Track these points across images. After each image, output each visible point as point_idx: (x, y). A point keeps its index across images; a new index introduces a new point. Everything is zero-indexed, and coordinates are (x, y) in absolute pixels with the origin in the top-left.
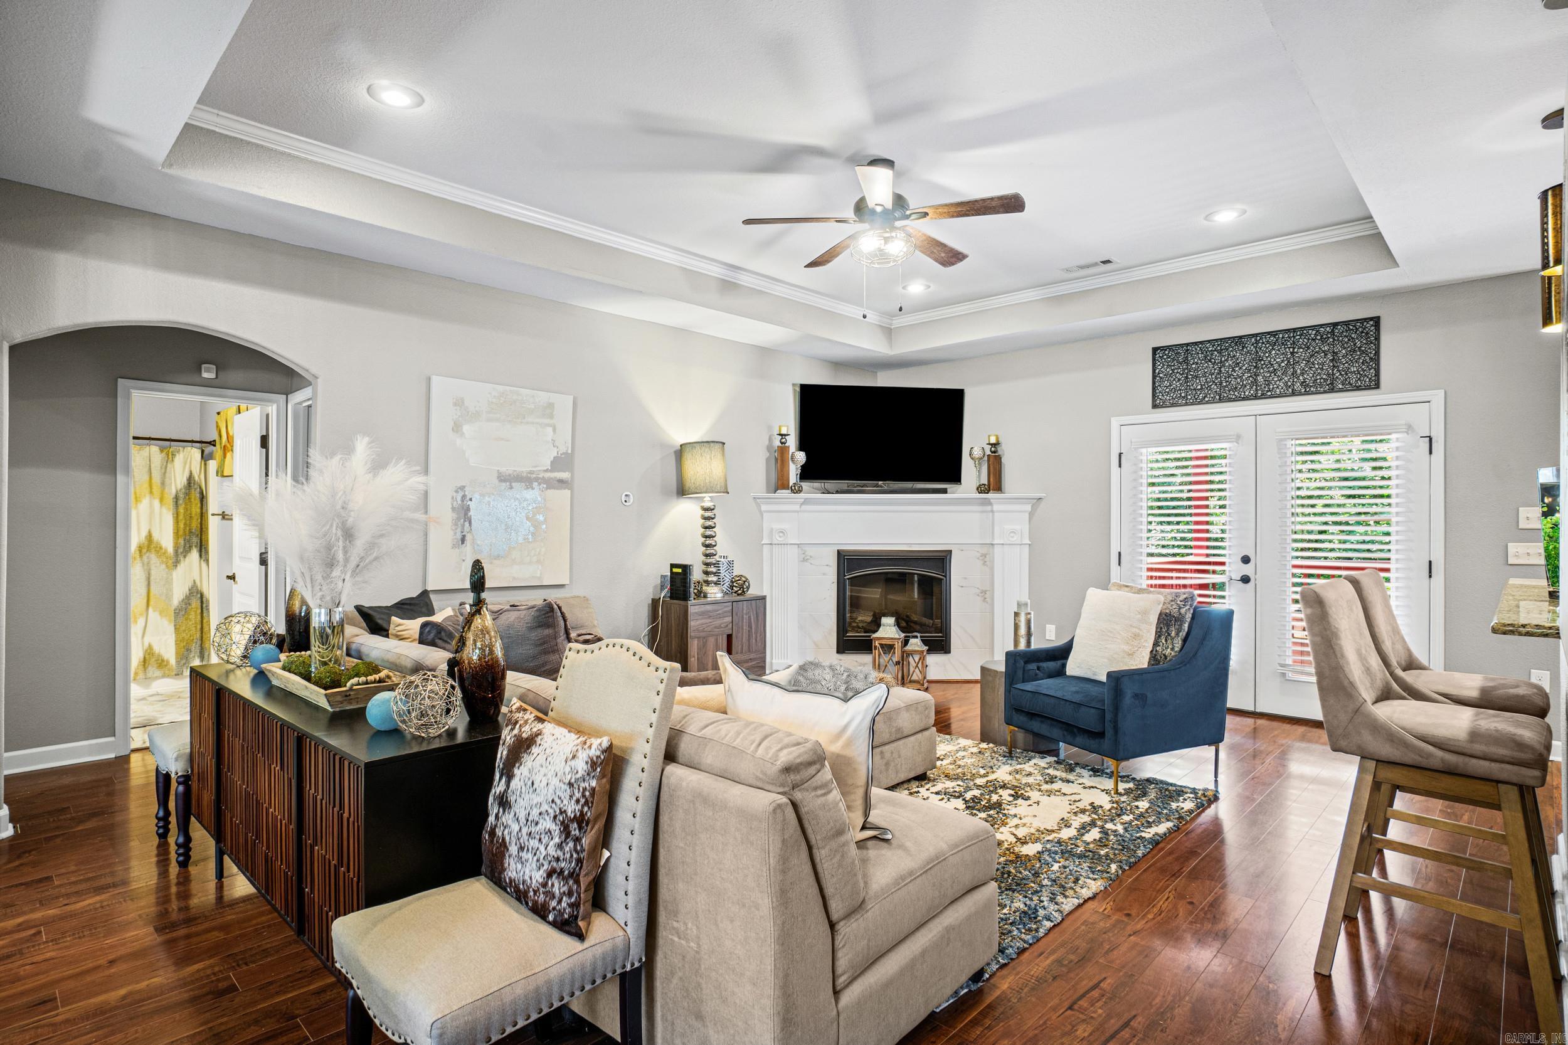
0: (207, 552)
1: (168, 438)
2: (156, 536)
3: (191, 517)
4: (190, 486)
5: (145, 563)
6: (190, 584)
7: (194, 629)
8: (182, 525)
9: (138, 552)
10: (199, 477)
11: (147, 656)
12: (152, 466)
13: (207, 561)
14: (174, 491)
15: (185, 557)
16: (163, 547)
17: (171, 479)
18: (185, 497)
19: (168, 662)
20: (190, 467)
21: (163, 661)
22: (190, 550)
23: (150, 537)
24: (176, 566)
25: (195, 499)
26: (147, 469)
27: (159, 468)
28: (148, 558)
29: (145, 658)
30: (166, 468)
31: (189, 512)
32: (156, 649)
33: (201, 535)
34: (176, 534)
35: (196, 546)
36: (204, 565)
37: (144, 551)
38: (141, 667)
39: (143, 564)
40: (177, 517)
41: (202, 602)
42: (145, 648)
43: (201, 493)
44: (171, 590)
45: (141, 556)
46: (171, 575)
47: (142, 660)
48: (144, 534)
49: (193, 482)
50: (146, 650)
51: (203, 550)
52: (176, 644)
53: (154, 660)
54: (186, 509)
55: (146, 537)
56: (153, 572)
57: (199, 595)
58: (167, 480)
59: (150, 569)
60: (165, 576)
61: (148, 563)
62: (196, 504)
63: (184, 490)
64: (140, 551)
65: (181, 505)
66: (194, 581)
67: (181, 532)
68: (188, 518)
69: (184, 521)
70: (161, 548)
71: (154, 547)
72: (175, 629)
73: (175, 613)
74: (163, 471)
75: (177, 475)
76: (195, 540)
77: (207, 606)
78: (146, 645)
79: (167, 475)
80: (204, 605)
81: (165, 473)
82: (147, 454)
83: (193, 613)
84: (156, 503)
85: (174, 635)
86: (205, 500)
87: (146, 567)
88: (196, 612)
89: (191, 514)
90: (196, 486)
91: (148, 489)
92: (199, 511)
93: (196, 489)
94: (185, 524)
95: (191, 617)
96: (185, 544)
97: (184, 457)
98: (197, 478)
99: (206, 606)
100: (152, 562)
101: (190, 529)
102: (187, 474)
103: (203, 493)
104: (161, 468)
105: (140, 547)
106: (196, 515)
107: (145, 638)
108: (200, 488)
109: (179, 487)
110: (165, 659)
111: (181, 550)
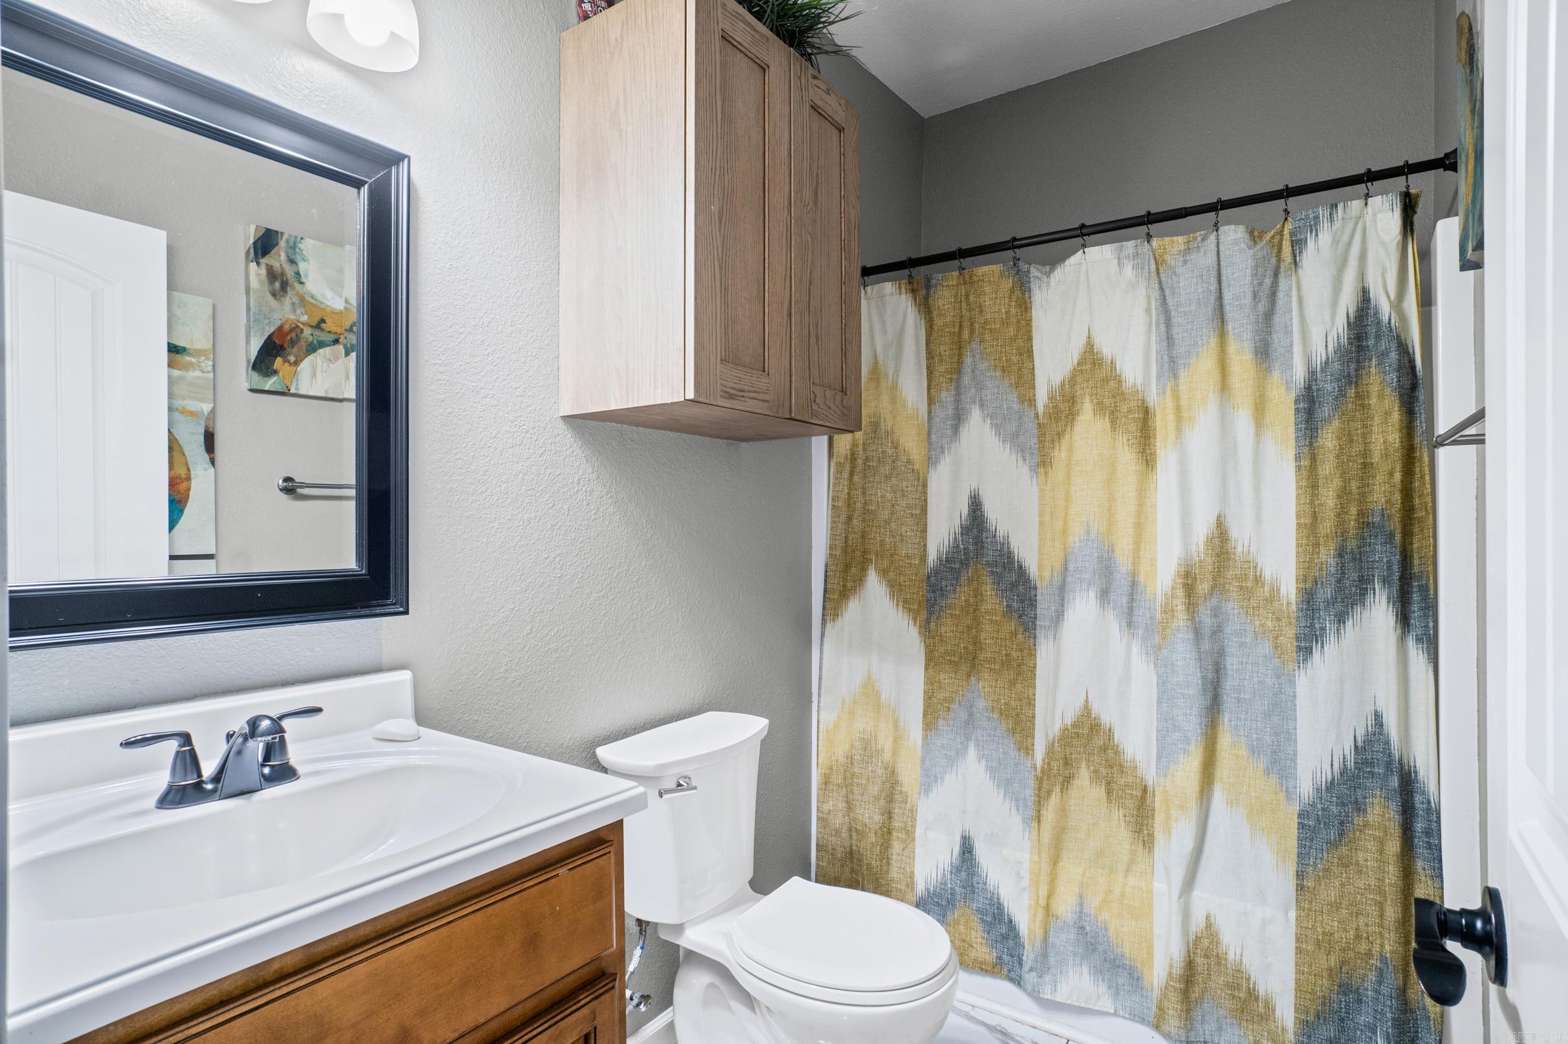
0: (1431, 607)
1: (1279, 186)
2: (1241, 536)
3: (1365, 465)
4: (1360, 349)
5: (1207, 631)
6: (1358, 726)
7: (1373, 910)
8: (1329, 499)
9: (1180, 593)
10: (1398, 304)
11: (1199, 960)
12: (1227, 296)
13: (1431, 644)
14: (1299, 373)
15: (1341, 619)
16: (1267, 574)
17: (1288, 332)
18: (1342, 393)
19: (1269, 1007)
20: (1362, 275)
21: (1252, 995)
22: (1363, 594)
23: (1221, 536)
24: (1309, 651)
25: (1381, 396)
26: (1209, 309)
27: (1248, 300)
28: (1216, 612)
29: (1190, 965)
30: (1273, 294)
31: (1357, 448)
32: (1232, 944)
33: (1407, 534)
34: (1309, 526)
35: (1385, 581)
36: (1417, 658)
37: (1203, 587)
38: (1174, 997)
39: (1197, 633)
40: (1313, 469)
41: (1407, 811)
42: (1193, 929)
43: (1407, 366)
44: (1291, 738)
45: (1191, 607)
46: (1292, 682)
47: (1178, 971)
48: (1202, 528)
49: (1372, 330)
50: (1198, 939)
51: (1416, 597)
52: (1299, 951)
53: (1221, 980)
54: (1346, 437)
55: (1210, 541)
56: (1232, 663)
57: (1395, 782)
58: (1278, 340)
59: (1222, 652)
60: (1269, 681)
61: (1217, 631)
62: (1387, 414)
63: (1336, 366)
64: (1189, 588)
65: (1328, 420)
66: (1378, 716)
67: (1327, 526)
68: (1355, 468)
69: (1337, 482)
70: (1258, 580)
71: (1238, 578)
72: (1300, 888)
73: (1301, 826)
74: (1262, 307)
75: (1312, 312)
76: (1383, 555)
77: (1434, 832)
78: (1198, 922)
79: (1277, 319)
80: (1419, 826)
81: (1269, 315)
82: (1211, 259)
83: (1371, 845)
84: (1243, 423)
85: (1292, 914)
86: (1421, 395)
87: (1206, 646)
88: (1382, 843)
89: (1366, 453)
90: (1383, 345)
91: (1215, 377)
92: (1395, 438)
93: (1384, 354)
94: (1343, 494)
95: (1361, 855)
96: (1342, 569)
97: (1336, 242)
98: (1385, 309)
99: (1428, 833)
100: (1229, 629)
101: (1361, 514)
102: (1348, 302)
103: (1413, 368)
104: (1255, 295)
105: (1187, 575)
106: (1386, 456)
107: (1197, 894)
108: (1404, 349)
109: (1320, 354)
110: (1261, 990)
111: (1326, 593)
